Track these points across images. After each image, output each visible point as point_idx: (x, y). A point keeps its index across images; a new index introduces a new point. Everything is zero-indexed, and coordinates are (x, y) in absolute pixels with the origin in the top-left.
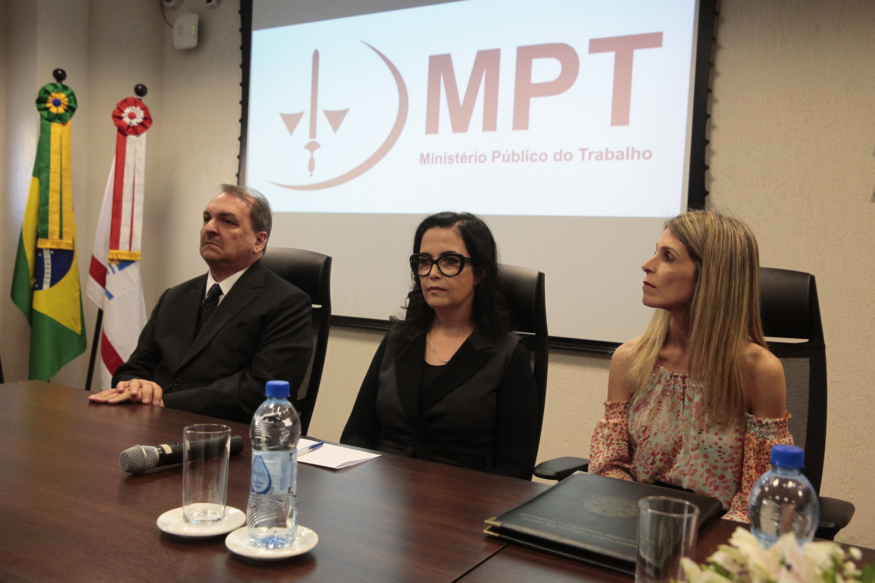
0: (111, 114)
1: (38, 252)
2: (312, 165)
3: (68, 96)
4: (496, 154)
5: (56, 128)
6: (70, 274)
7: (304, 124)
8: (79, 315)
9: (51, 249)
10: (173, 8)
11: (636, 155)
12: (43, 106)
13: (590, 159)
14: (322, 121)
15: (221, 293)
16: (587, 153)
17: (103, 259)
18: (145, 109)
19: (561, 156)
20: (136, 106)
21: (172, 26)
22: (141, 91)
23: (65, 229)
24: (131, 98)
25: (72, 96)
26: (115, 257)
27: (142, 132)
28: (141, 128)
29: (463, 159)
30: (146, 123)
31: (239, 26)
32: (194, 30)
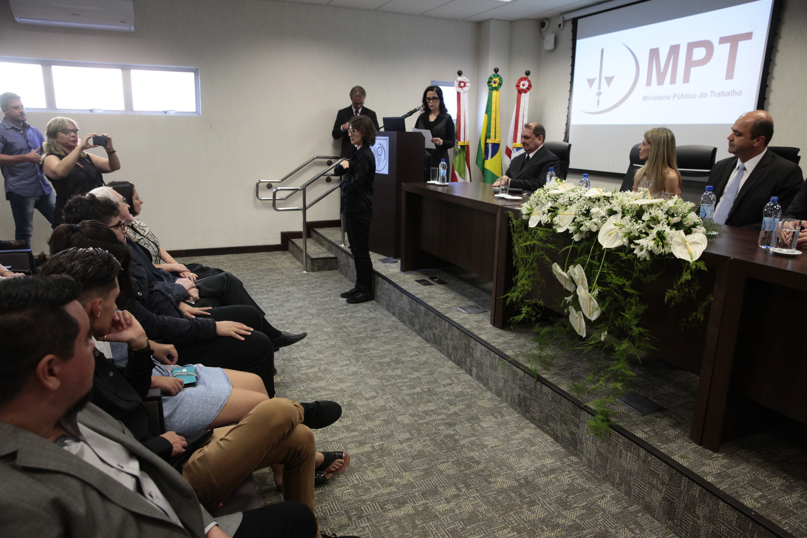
0: (515, 85)
1: (486, 144)
2: (598, 103)
3: (499, 79)
4: (675, 95)
5: (494, 93)
6: (498, 154)
7: (596, 83)
8: (501, 171)
9: (491, 143)
10: (545, 31)
11: (735, 93)
12: (490, 84)
13: (714, 96)
14: (603, 81)
15: (529, 157)
16: (713, 93)
17: (510, 147)
18: (529, 81)
19: (703, 95)
20: (525, 80)
21: (544, 39)
22: (528, 73)
23: (497, 135)
24: (523, 77)
25: (501, 79)
26: (515, 146)
27: (528, 91)
28: (527, 90)
29: (660, 98)
30: (529, 88)
31: (571, 38)
32: (553, 41)
